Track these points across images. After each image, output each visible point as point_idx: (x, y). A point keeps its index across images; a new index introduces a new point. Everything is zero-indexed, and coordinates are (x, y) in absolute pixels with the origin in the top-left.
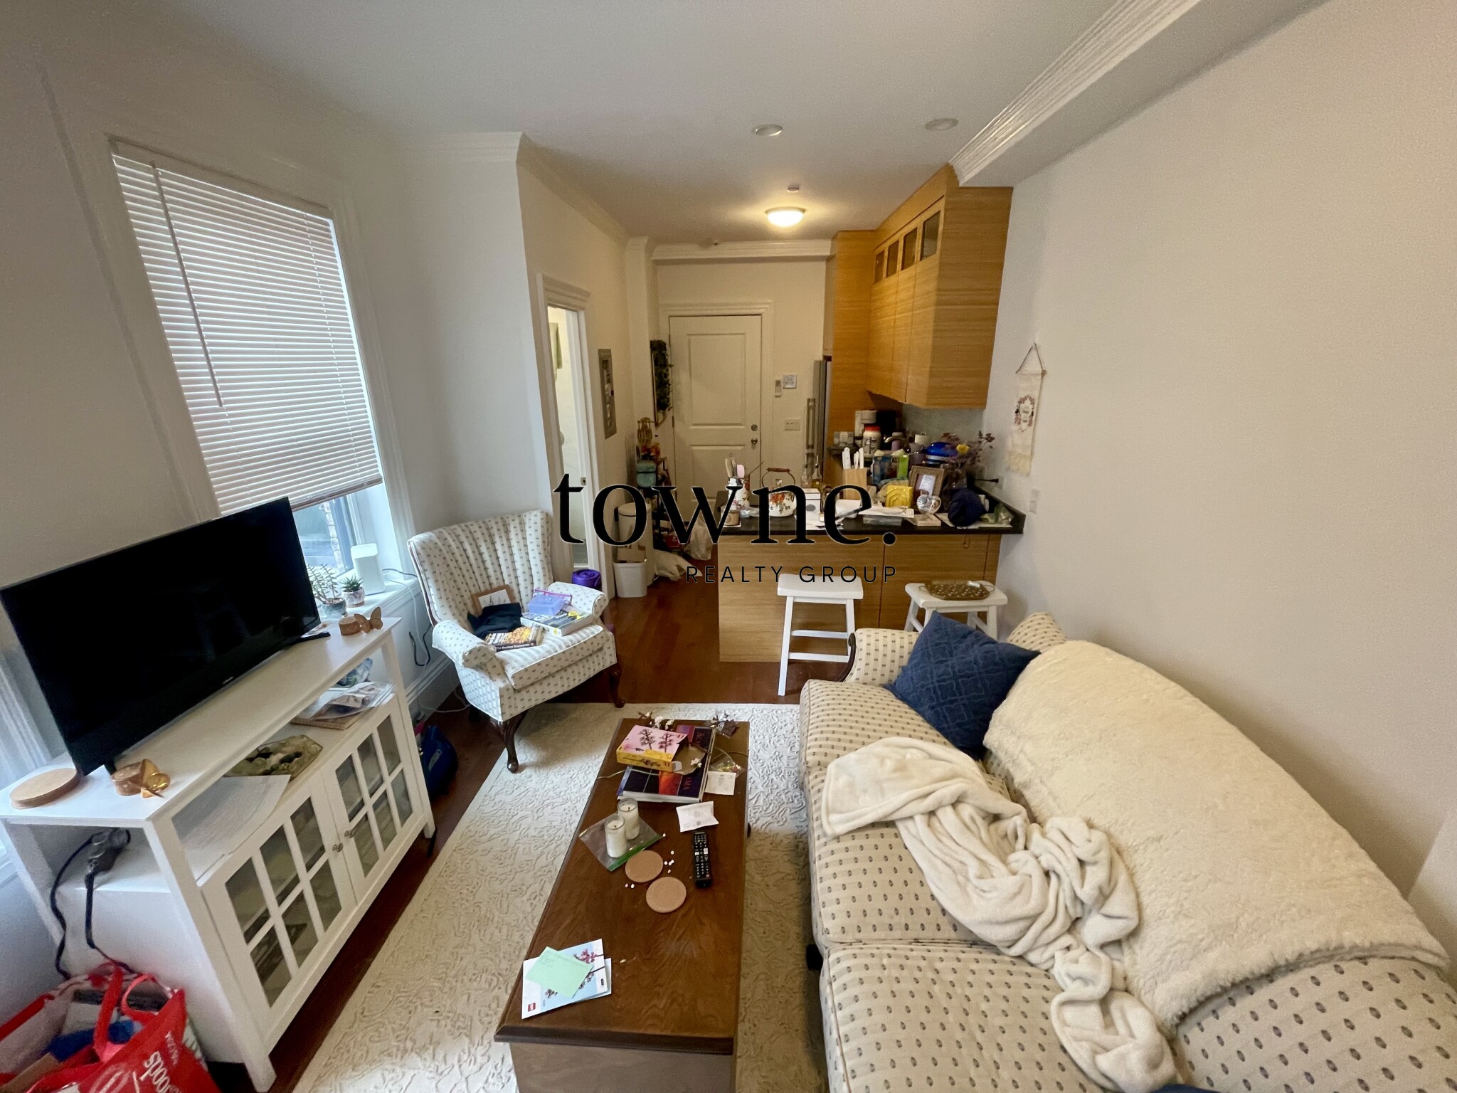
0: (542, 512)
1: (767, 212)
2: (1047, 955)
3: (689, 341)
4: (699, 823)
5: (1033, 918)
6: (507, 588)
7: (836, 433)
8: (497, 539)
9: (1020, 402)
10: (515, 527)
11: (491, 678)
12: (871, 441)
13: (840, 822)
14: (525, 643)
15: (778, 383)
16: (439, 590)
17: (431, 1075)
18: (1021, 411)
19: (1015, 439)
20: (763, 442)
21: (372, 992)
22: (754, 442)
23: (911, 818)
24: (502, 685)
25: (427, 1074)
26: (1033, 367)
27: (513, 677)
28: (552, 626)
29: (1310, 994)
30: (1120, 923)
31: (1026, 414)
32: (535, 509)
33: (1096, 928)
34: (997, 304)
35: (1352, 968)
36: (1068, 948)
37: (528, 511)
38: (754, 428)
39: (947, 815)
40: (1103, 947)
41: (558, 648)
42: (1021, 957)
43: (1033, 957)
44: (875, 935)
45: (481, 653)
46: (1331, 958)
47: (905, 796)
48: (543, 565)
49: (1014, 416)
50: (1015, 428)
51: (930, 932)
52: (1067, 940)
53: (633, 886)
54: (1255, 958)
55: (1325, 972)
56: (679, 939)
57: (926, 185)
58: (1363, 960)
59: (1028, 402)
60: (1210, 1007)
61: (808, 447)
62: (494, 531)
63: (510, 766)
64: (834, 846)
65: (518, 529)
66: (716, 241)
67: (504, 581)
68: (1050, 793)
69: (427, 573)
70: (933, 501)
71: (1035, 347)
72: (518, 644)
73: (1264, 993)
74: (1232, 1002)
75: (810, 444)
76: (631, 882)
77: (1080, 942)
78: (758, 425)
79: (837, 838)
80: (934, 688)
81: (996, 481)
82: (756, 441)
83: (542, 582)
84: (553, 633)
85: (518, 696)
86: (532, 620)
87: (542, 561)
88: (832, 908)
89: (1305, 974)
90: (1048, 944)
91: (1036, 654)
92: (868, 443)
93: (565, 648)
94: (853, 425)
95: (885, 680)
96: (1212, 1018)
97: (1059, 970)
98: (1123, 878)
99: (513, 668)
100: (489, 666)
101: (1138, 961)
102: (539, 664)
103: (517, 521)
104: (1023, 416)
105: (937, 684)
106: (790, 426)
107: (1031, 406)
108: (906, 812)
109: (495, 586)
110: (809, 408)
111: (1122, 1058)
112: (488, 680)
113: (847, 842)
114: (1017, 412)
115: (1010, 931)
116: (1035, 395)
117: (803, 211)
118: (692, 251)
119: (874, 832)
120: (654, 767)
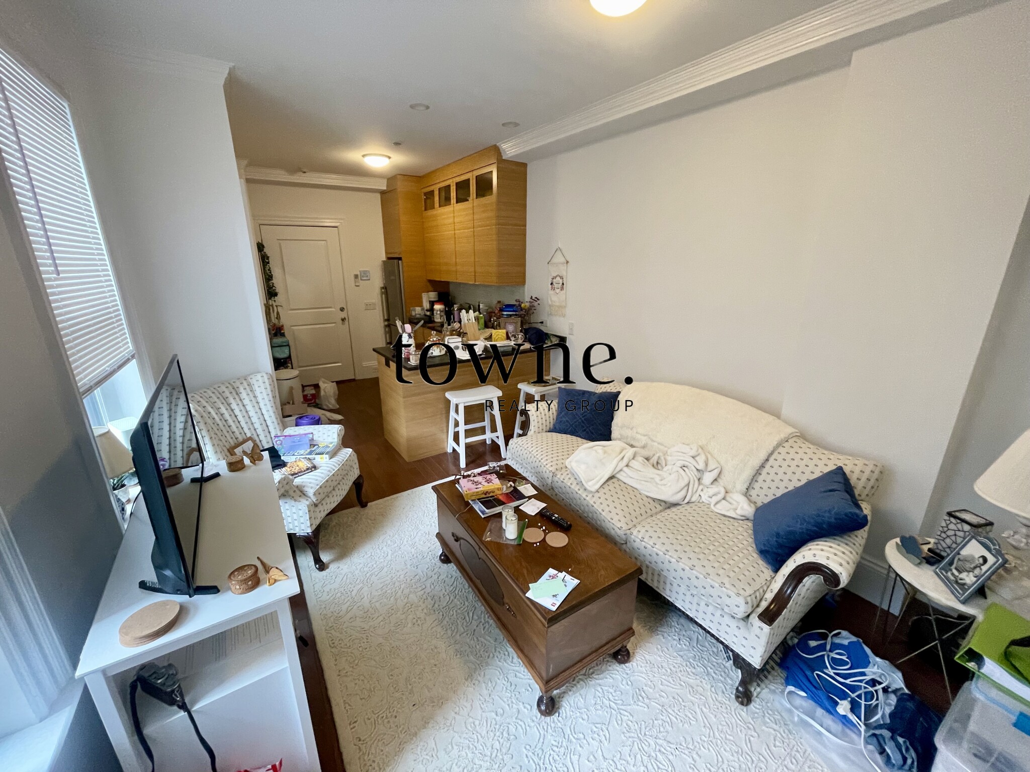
0: (267, 373)
1: (364, 156)
2: (698, 495)
3: (280, 244)
4: (538, 508)
5: (688, 485)
6: (250, 439)
7: (411, 308)
8: (231, 400)
9: (553, 279)
10: (245, 389)
11: (295, 500)
12: (441, 311)
13: (595, 484)
14: (308, 469)
15: (356, 276)
16: (214, 445)
17: (446, 729)
18: (554, 284)
19: (553, 298)
20: (350, 318)
21: (354, 727)
22: (343, 320)
23: (621, 470)
24: (308, 503)
25: (442, 731)
26: (559, 258)
27: (315, 494)
28: (316, 454)
29: (780, 458)
30: (716, 471)
31: (558, 284)
32: (259, 372)
33: (708, 478)
34: (525, 226)
35: (786, 444)
36: (702, 490)
37: (252, 374)
38: (342, 309)
39: (634, 464)
40: (712, 483)
41: (334, 468)
42: (688, 503)
43: (693, 499)
44: (638, 520)
45: (285, 482)
46: (780, 445)
47: (615, 462)
48: (275, 415)
49: (550, 286)
50: (552, 292)
51: (654, 510)
52: (701, 487)
53: (538, 544)
54: (763, 455)
55: (781, 449)
56: (582, 550)
57: (475, 155)
58: (787, 441)
59: (558, 278)
60: (754, 480)
61: (385, 320)
62: (227, 394)
63: (317, 566)
64: (597, 495)
65: (248, 390)
66: (305, 170)
67: (245, 434)
68: (659, 443)
69: (202, 432)
70: (520, 336)
71: (559, 249)
72: (302, 472)
73: (768, 466)
74: (760, 474)
75: (386, 318)
76: (536, 543)
77: (705, 486)
78: (345, 307)
79: (597, 491)
80: (582, 421)
81: (542, 323)
82: (345, 319)
83: (278, 429)
84: (319, 460)
85: (317, 510)
86: (294, 455)
87: (274, 412)
88: (616, 518)
89: (776, 453)
90: (696, 491)
91: (619, 393)
92: (439, 313)
93: (338, 467)
94: (422, 302)
95: (548, 429)
96: (756, 483)
97: (705, 498)
98: (709, 456)
99: (312, 488)
100: (291, 493)
101: (725, 480)
102: (327, 481)
103: (245, 383)
104: (555, 285)
105: (583, 419)
106: (369, 307)
107: (561, 280)
108: (618, 469)
109: (241, 439)
110: (382, 293)
111: (742, 508)
112: (293, 503)
113: (602, 491)
114: (552, 284)
115: (683, 493)
116: (564, 274)
117: (390, 158)
118: (281, 175)
119: (610, 482)
120: (491, 494)
